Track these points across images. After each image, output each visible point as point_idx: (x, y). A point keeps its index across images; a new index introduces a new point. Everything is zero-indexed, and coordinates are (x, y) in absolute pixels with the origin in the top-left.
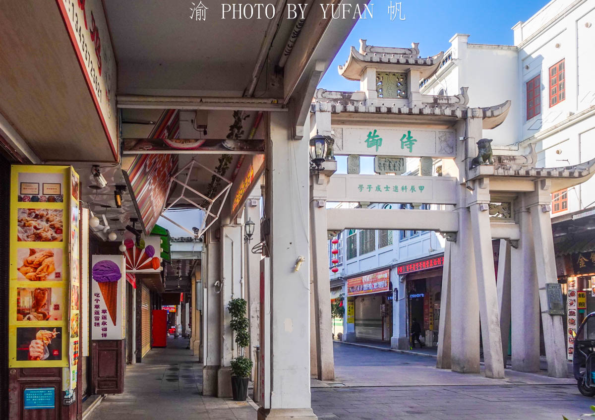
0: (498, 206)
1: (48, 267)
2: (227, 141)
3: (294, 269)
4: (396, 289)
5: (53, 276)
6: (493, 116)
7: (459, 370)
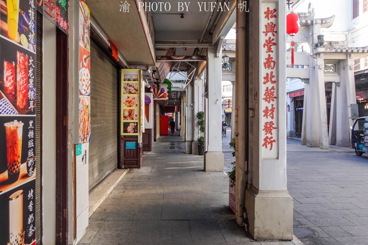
0: (330, 66)
1: (133, 102)
2: (193, 56)
3: (216, 103)
4: (289, 105)
5: (135, 105)
6: (326, 23)
7: (309, 146)
